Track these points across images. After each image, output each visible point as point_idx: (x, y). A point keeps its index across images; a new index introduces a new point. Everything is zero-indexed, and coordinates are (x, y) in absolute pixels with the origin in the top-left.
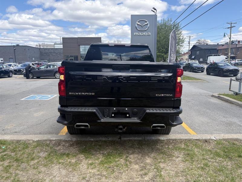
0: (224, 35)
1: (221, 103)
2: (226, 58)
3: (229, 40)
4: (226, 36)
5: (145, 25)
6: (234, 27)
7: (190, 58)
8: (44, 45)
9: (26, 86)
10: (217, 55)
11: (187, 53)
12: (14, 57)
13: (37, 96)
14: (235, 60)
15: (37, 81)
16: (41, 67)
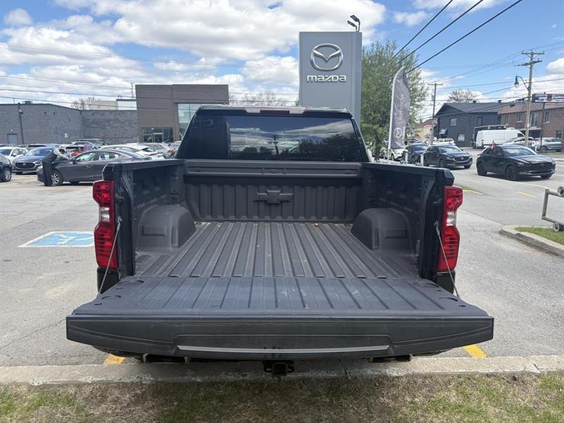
0: (516, 80)
1: (526, 251)
2: (519, 135)
3: (527, 92)
4: (521, 82)
5: (333, 57)
6: (538, 61)
7: (436, 133)
8: (92, 102)
9: (41, 205)
10: (497, 128)
11: (428, 122)
12: (18, 131)
13: (63, 236)
14: (539, 139)
15: (69, 191)
16: (82, 158)
